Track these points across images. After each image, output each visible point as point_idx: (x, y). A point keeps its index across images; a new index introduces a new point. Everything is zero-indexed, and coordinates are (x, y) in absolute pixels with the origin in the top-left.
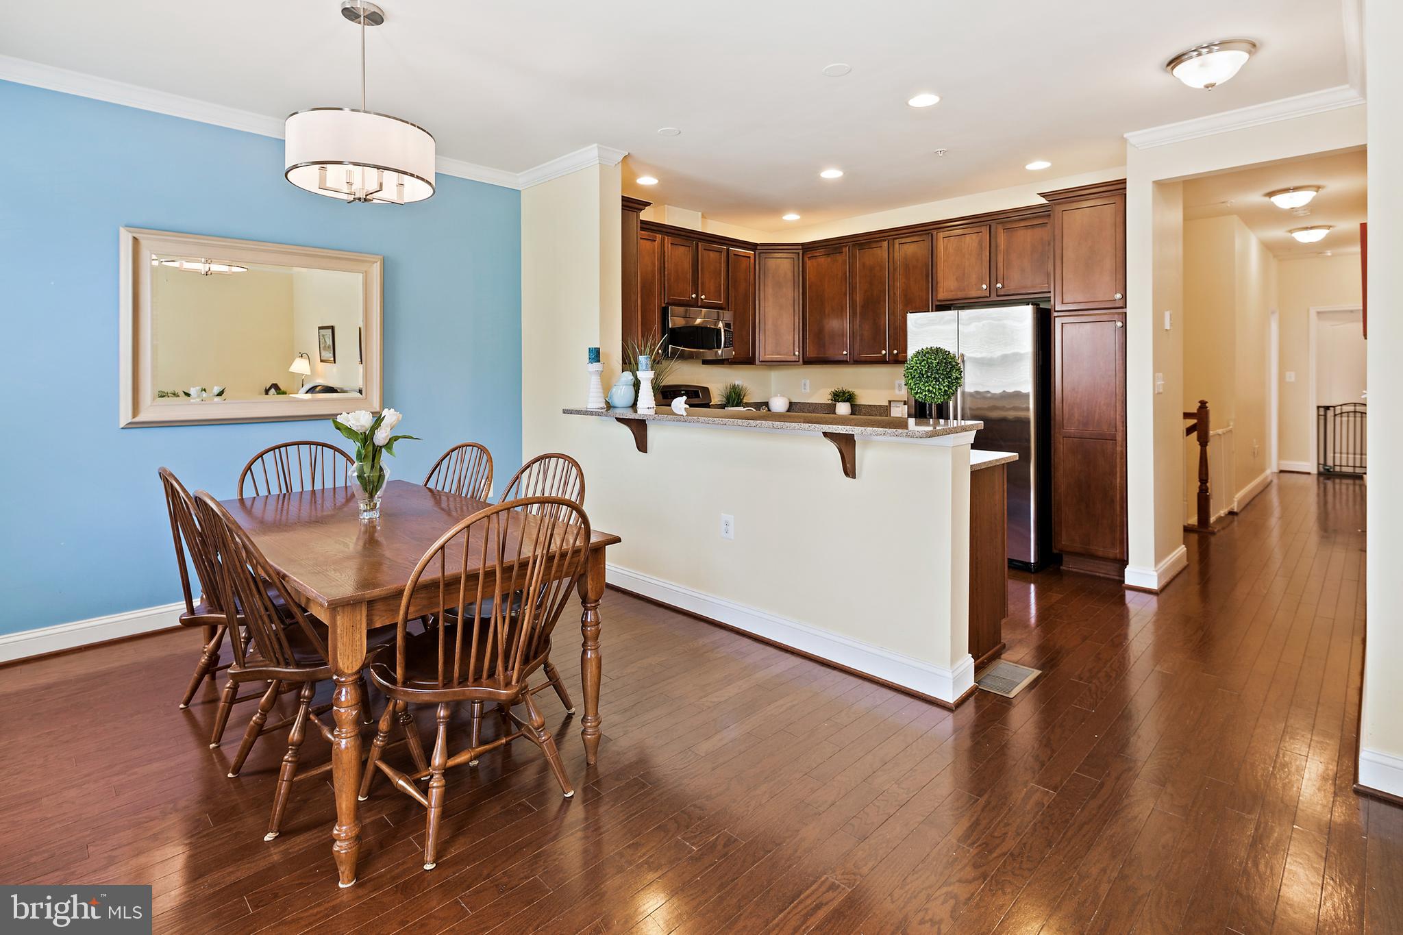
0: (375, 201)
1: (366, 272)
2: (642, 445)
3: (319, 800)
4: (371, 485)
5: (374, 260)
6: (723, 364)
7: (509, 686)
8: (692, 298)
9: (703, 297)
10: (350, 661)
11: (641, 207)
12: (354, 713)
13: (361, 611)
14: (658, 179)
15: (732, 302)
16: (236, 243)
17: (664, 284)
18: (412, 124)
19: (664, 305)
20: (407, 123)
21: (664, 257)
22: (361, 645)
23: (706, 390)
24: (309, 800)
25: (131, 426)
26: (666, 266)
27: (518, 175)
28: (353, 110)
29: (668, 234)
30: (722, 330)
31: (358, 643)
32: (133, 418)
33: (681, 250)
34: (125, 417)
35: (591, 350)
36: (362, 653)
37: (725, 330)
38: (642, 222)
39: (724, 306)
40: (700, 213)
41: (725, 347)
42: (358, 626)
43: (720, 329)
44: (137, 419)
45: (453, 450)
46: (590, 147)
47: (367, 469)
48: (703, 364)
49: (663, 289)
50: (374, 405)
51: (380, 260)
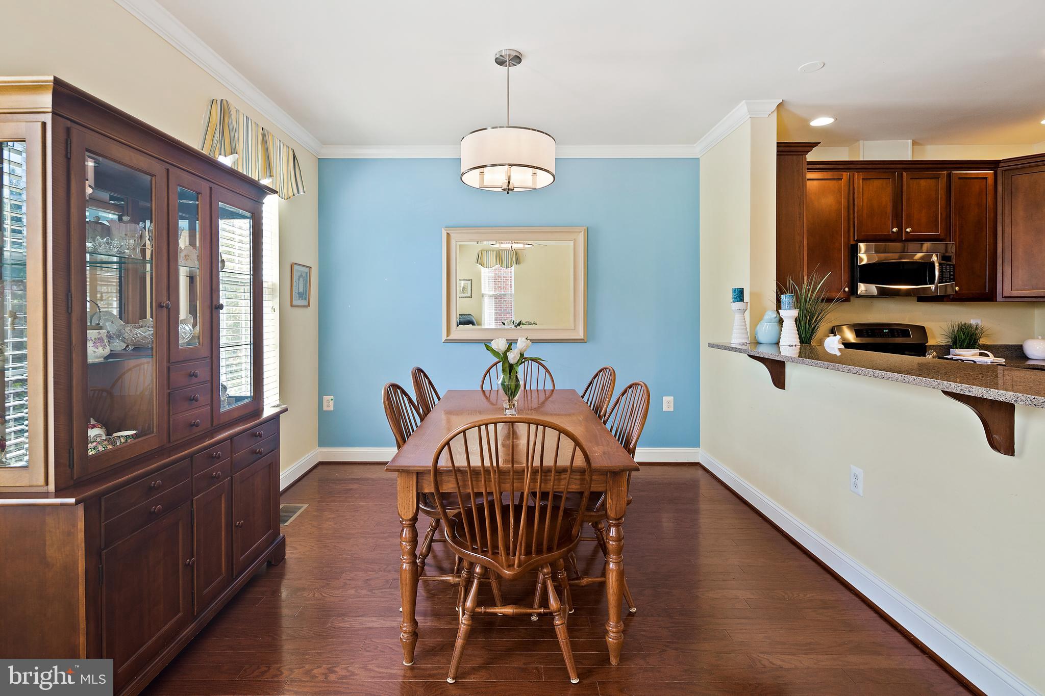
0: (516, 190)
1: (575, 239)
2: (779, 381)
3: (440, 598)
4: (511, 391)
5: (580, 230)
6: (943, 301)
7: (511, 568)
8: (893, 232)
9: (908, 230)
10: (405, 511)
11: (806, 149)
12: (409, 547)
13: (412, 478)
14: (833, 118)
15: (955, 232)
16: (498, 230)
17: (854, 222)
18: (533, 130)
19: (852, 242)
20: (529, 129)
21: (854, 193)
22: (413, 502)
23: (922, 330)
24: (437, 595)
25: (447, 341)
26: (856, 203)
27: (695, 145)
28: (493, 128)
29: (858, 170)
30: (937, 265)
31: (411, 500)
32: (447, 337)
33: (877, 183)
34: (444, 337)
35: (734, 290)
36: (413, 508)
37: (940, 264)
38: (810, 163)
39: (943, 236)
40: (910, 142)
41: (941, 281)
42: (411, 489)
43: (933, 264)
44: (448, 338)
45: (600, 371)
46: (740, 104)
47: (507, 380)
48: (918, 301)
49: (852, 226)
50: (581, 335)
51: (585, 230)
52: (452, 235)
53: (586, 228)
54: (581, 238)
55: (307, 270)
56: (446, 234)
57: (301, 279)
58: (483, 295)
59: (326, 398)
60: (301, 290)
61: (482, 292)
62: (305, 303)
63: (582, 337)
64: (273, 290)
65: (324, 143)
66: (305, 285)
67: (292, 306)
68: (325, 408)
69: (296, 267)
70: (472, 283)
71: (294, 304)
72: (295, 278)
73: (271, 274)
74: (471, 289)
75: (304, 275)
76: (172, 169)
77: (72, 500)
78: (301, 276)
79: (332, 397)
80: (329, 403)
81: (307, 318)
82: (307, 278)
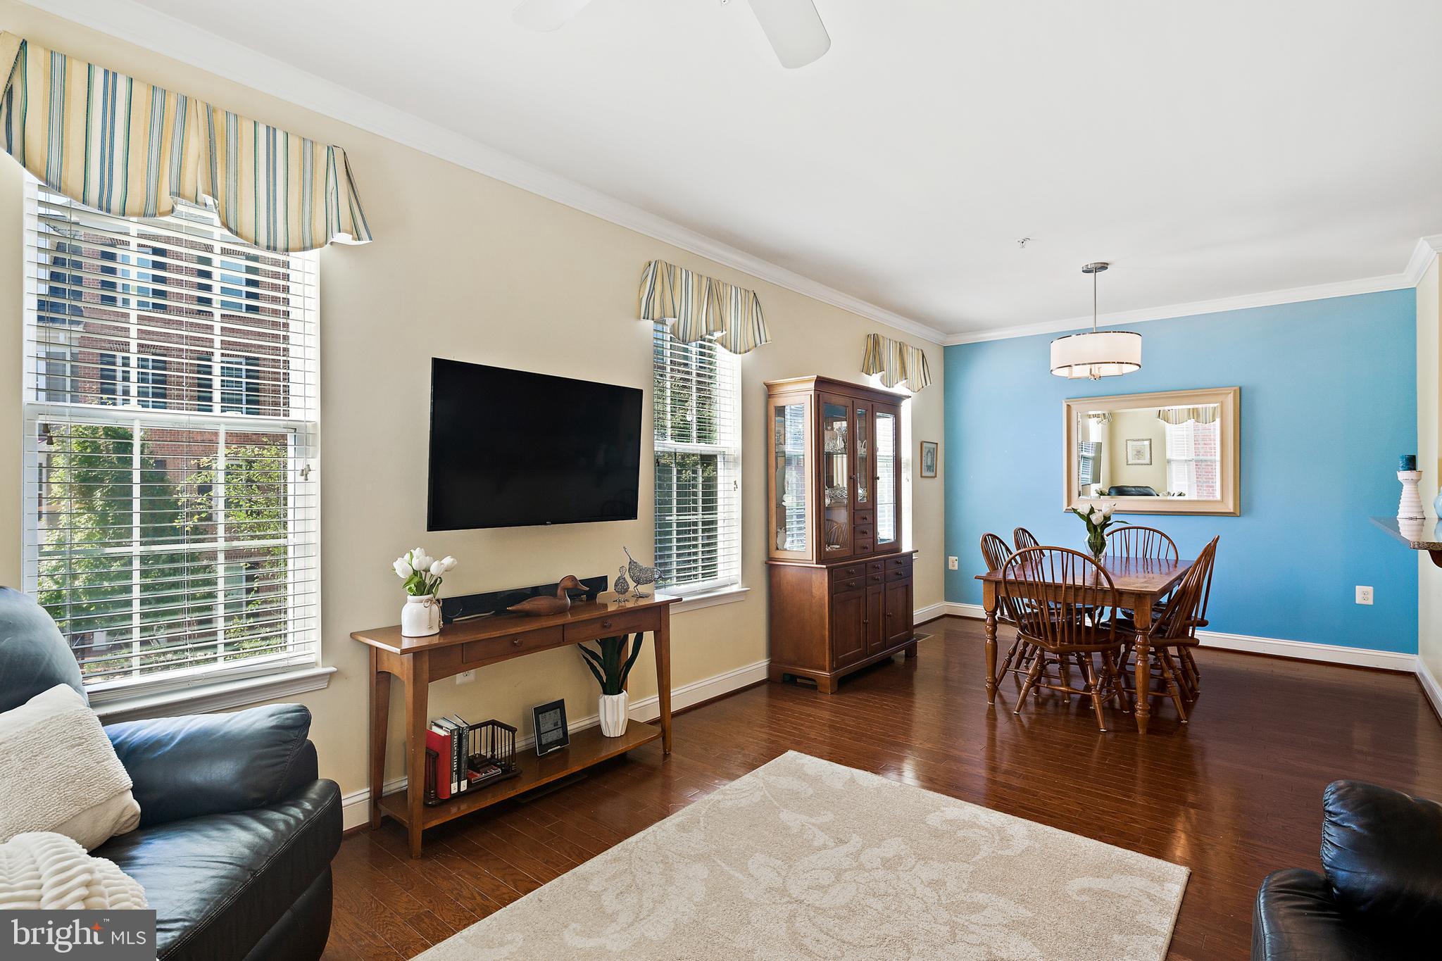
1: (1222, 402)
5: (1228, 392)
22: (993, 601)
27: (1403, 274)
31: (992, 599)
32: (1068, 506)
35: (1402, 457)
36: (993, 604)
46: (1420, 241)
47: (1092, 538)
50: (1230, 507)
51: (1235, 390)
52: (1074, 407)
53: (1237, 388)
54: (1230, 401)
55: (934, 446)
56: (1066, 406)
57: (929, 454)
58: (1169, 461)
59: (951, 558)
60: (929, 463)
61: (1167, 458)
62: (933, 474)
63: (1232, 511)
64: (907, 464)
65: (949, 333)
66: (932, 460)
67: (921, 476)
68: (950, 567)
69: (925, 445)
70: (1151, 444)
71: (923, 475)
72: (924, 454)
73: (907, 453)
74: (1151, 453)
75: (932, 450)
76: (855, 401)
77: (825, 566)
78: (929, 451)
79: (957, 558)
80: (954, 563)
81: (935, 487)
82: (933, 453)
